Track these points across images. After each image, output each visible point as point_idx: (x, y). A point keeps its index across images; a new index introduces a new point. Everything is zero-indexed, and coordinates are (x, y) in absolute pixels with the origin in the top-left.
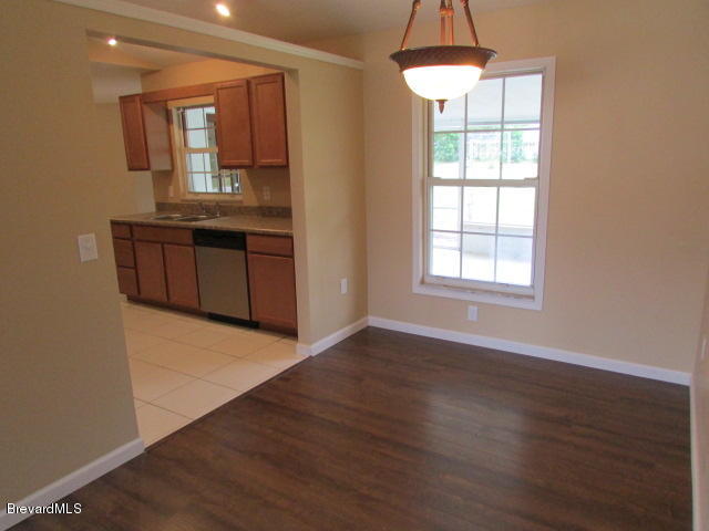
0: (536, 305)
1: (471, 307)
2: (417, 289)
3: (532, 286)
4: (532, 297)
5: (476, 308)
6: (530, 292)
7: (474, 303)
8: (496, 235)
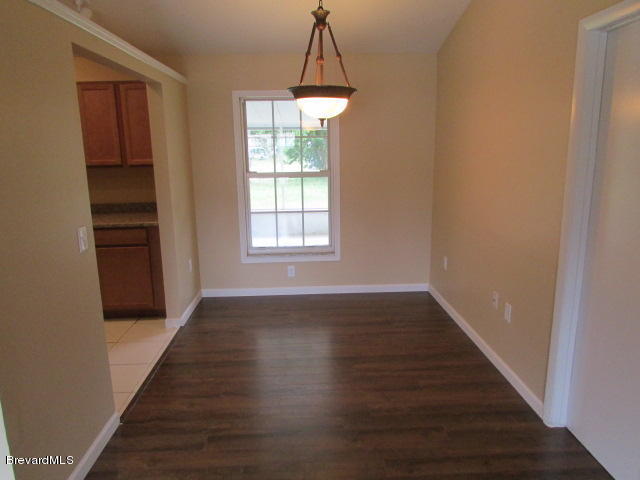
0: (337, 257)
1: (290, 267)
2: (245, 260)
3: (331, 245)
4: (333, 253)
5: (292, 267)
6: (331, 250)
7: (290, 264)
8: (303, 212)
